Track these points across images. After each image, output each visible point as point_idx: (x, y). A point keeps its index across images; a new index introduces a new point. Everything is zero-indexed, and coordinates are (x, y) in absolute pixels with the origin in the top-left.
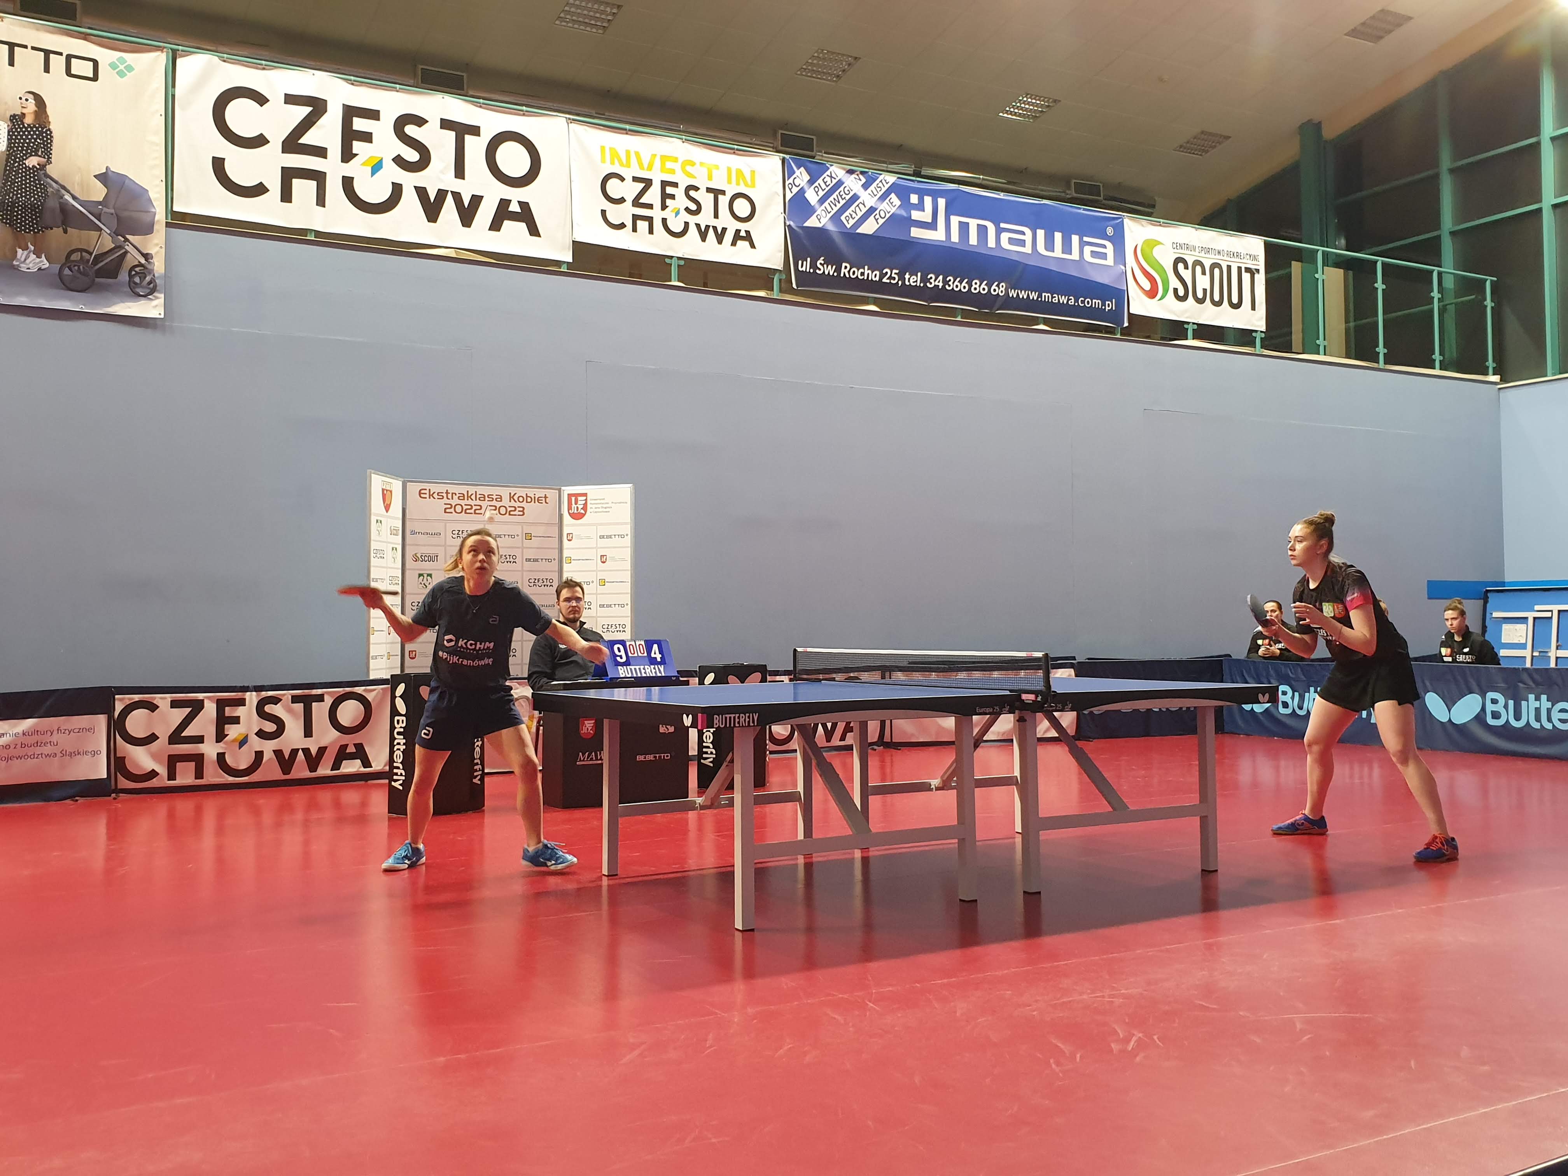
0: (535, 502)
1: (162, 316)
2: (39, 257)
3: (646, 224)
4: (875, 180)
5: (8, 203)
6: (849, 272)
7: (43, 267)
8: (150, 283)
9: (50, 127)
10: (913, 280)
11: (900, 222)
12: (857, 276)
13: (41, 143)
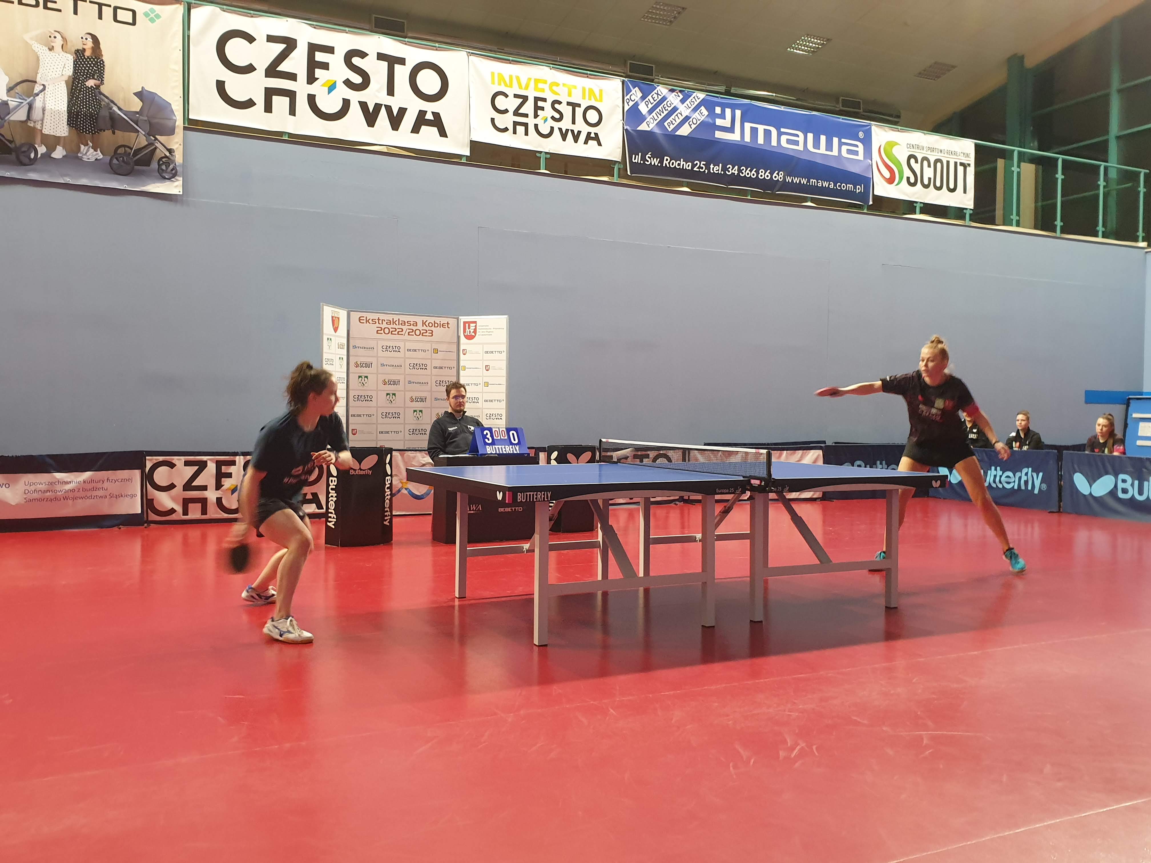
0: (440, 327)
1: (181, 193)
2: (96, 150)
3: (523, 128)
4: (691, 96)
5: (73, 113)
6: (669, 163)
7: (99, 158)
8: (172, 170)
9: (103, 58)
10: (716, 169)
11: (708, 126)
12: (675, 166)
13: (96, 70)
